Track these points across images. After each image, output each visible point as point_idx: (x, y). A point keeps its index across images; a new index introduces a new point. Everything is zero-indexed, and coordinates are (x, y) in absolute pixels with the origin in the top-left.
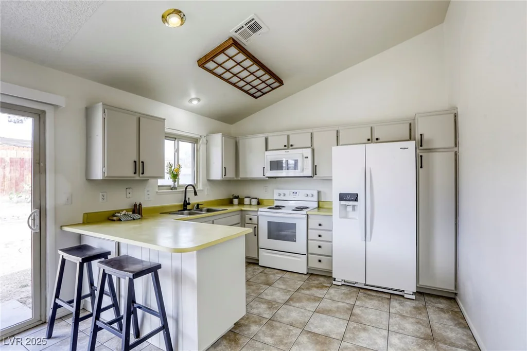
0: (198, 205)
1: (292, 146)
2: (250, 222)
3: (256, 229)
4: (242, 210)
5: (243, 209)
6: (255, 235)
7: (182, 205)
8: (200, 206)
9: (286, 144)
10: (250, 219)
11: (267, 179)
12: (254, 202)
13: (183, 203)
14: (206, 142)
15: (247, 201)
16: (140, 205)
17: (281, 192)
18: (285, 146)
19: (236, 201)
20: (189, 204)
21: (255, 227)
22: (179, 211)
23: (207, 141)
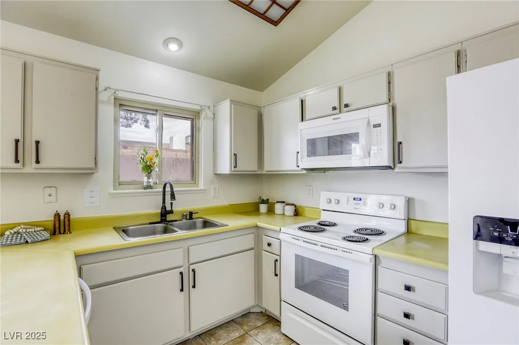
0: (191, 213)
1: (346, 106)
2: (268, 248)
3: (278, 263)
4: (257, 227)
5: (260, 224)
6: (276, 275)
7: (158, 214)
8: (194, 216)
9: (337, 105)
10: (269, 245)
11: (305, 172)
12: (289, 210)
13: (160, 211)
14: (212, 116)
15: (278, 208)
16: (67, 214)
17: (333, 196)
18: (334, 108)
19: (263, 208)
20: (171, 212)
21: (277, 260)
22: (150, 223)
23: (214, 114)
